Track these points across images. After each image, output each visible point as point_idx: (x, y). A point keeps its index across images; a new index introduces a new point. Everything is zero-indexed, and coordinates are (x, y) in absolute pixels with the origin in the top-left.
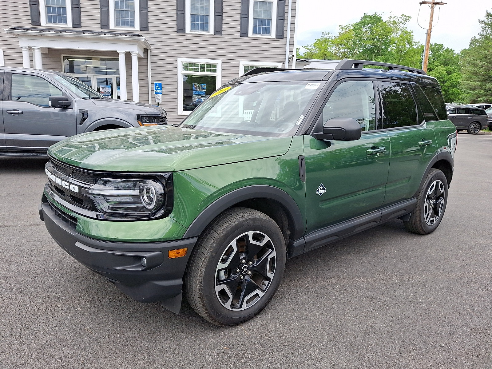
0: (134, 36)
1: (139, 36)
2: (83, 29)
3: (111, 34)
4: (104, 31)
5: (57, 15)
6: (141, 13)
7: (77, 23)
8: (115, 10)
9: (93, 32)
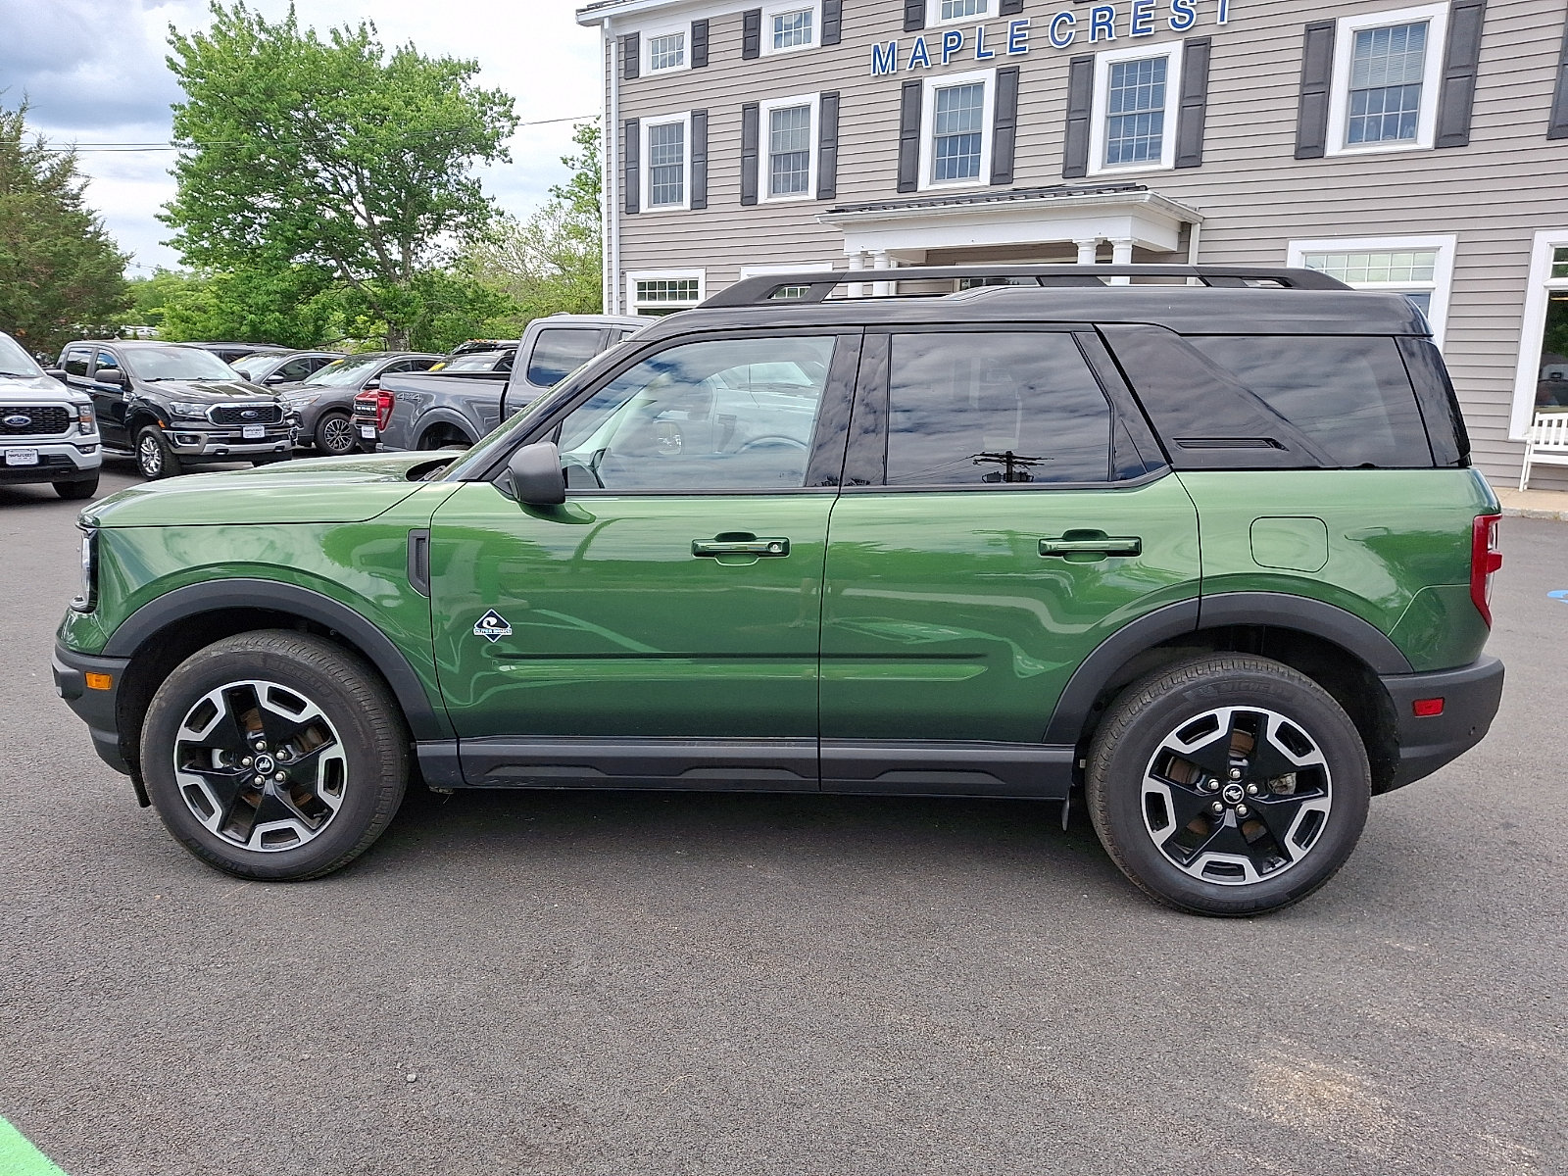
0: (1127, 189)
1: (1137, 188)
2: (1015, 185)
3: (1086, 191)
4: (1070, 183)
5: (959, 156)
6: (1182, 113)
7: (1003, 173)
8: (1107, 117)
9: (1041, 192)
